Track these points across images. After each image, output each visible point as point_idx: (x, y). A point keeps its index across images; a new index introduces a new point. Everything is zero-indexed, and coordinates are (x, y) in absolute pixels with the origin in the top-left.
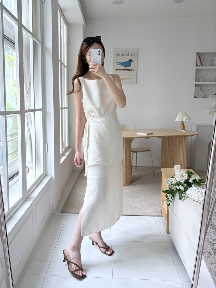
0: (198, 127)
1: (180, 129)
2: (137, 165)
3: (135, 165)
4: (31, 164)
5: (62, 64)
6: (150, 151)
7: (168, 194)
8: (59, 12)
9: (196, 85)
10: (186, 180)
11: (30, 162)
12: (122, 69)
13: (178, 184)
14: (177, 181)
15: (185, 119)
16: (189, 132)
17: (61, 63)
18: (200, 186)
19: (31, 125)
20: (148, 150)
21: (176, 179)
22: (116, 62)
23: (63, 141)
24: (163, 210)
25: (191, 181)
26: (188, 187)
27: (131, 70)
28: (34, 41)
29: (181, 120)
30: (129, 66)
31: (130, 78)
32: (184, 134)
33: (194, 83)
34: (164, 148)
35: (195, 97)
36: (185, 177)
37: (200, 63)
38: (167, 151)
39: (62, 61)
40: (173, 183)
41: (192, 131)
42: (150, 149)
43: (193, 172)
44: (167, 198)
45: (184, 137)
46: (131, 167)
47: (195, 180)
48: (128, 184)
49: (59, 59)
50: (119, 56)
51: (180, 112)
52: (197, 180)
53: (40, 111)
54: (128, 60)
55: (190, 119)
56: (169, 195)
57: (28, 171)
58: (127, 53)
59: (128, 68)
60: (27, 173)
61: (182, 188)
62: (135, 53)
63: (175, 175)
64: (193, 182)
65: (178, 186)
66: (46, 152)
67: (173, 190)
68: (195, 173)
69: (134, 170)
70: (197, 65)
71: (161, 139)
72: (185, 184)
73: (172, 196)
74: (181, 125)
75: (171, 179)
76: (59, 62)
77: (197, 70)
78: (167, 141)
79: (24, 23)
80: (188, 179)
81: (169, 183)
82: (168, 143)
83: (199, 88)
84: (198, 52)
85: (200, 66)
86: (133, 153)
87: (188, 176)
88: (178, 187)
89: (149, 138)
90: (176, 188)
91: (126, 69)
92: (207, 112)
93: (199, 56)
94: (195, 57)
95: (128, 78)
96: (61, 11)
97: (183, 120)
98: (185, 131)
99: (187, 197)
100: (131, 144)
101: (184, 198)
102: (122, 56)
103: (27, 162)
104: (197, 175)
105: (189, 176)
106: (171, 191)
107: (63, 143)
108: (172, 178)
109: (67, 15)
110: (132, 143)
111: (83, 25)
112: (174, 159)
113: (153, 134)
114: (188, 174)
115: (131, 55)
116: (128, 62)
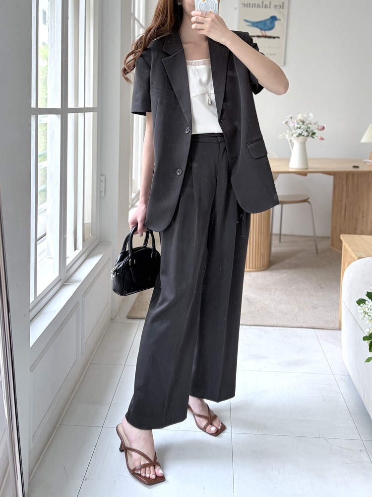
1: (370, 159)
2: (283, 232)
3: (278, 232)
6: (309, 203)
12: (256, 35)
17: (134, 19)
20: (306, 201)
22: (244, 20)
27: (274, 38)
30: (271, 29)
31: (271, 54)
34: (338, 197)
38: (344, 203)
42: (308, 199)
46: (270, 235)
48: (264, 268)
49: (132, 12)
50: (251, 8)
51: (370, 125)
58: (266, 2)
59: (268, 33)
62: (283, 3)
69: (275, 241)
71: (332, 178)
78: (344, 183)
89: (308, 174)
91: (264, 34)
102: (256, 9)
112: (357, 219)
115: (275, 6)
116: (268, 22)
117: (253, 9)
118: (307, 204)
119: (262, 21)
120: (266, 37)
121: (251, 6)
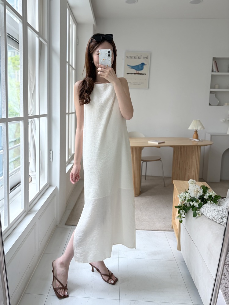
0: (212, 136)
1: (193, 138)
2: (147, 175)
3: (145, 175)
4: (34, 173)
5: (70, 67)
6: (161, 161)
7: (181, 209)
8: (68, 10)
9: (211, 92)
10: (200, 196)
11: (33, 172)
12: (133, 73)
13: (192, 200)
14: (190, 196)
15: (198, 128)
16: (202, 141)
17: (69, 65)
18: (216, 203)
19: (35, 132)
20: (159, 160)
21: (190, 195)
22: (128, 65)
23: (70, 148)
24: (174, 224)
25: (206, 197)
26: (203, 204)
27: (143, 74)
28: (40, 41)
29: (195, 129)
30: (141, 70)
31: (141, 83)
32: (197, 143)
33: (209, 90)
34: (176, 157)
35: (210, 105)
36: (200, 193)
37: (216, 68)
38: (179, 161)
39: (71, 63)
40: (186, 198)
41: (205, 140)
42: (161, 158)
43: (209, 187)
44: (179, 215)
45: (197, 147)
46: (141, 176)
47: (210, 197)
48: (137, 195)
49: (67, 60)
50: (131, 59)
51: (194, 120)
52: (213, 196)
53: (45, 117)
54: (140, 63)
55: (204, 128)
56: (182, 211)
57: (32, 180)
58: (139, 56)
59: (140, 72)
60: (30, 182)
61: (196, 204)
62: (148, 56)
63: (189, 189)
64: (208, 198)
65: (192, 202)
66: (51, 161)
67: (186, 206)
68: (210, 188)
69: (143, 180)
70: (212, 71)
71: (172, 149)
72: (199, 200)
73: (185, 212)
74: (195, 134)
75: (184, 194)
76: (67, 63)
77: (212, 76)
78: (179, 150)
79: (29, 21)
80: (203, 195)
81: (182, 198)
82: (180, 153)
83: (214, 95)
84: (214, 56)
85: (216, 71)
86: (143, 163)
87: (203, 191)
88: (192, 204)
89: (161, 147)
90: (190, 205)
91: (138, 72)
92: (222, 121)
93: (216, 62)
94: (211, 62)
95: (140, 83)
96: (70, 9)
97: (197, 129)
98: (198, 140)
99: (201, 215)
100: (141, 153)
101: (198, 215)
102: (134, 59)
103: (30, 171)
104: (213, 191)
105: (205, 192)
106: (184, 207)
107: (69, 150)
108: (185, 192)
109: (76, 13)
110: (143, 151)
111: (93, 25)
112: (186, 169)
113: (165, 143)
114: (203, 190)
115: (144, 58)
116: (140, 66)
117: (132, 59)
118: (160, 161)
119: (136, 66)
120: (139, 74)
121: (131, 58)
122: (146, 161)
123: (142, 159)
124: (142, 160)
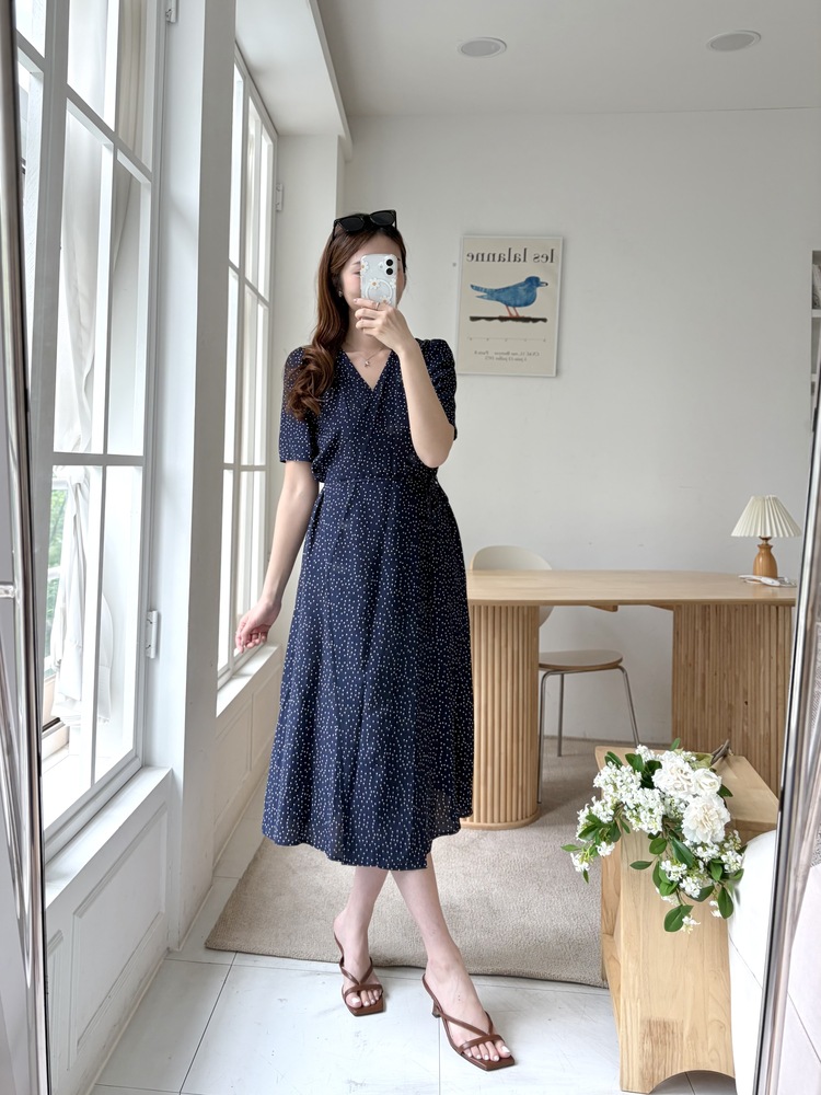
1: (755, 574)
2: (564, 734)
3: (556, 733)
6: (622, 669)
12: (497, 316)
15: (774, 529)
20: (615, 665)
22: (472, 286)
27: (535, 320)
29: (759, 535)
30: (527, 304)
31: (529, 354)
32: (774, 594)
33: (807, 379)
34: (687, 657)
38: (699, 670)
42: (621, 660)
48: (526, 821)
49: (234, 261)
50: (485, 263)
51: (752, 498)
55: (797, 531)
58: (518, 250)
59: (523, 312)
62: (552, 251)
69: (549, 755)
70: (815, 305)
71: (669, 614)
74: (759, 556)
77: (815, 323)
78: (698, 625)
82: (698, 633)
86: (544, 676)
89: (619, 607)
91: (514, 314)
94: (805, 271)
95: (522, 354)
97: (768, 535)
98: (776, 583)
100: (536, 634)
102: (496, 263)
110: (541, 629)
112: (730, 707)
115: (536, 258)
116: (521, 288)
117: (491, 263)
118: (618, 670)
119: (508, 288)
120: (517, 319)
121: (486, 258)
122: (560, 670)
123: (541, 662)
124: (542, 666)
